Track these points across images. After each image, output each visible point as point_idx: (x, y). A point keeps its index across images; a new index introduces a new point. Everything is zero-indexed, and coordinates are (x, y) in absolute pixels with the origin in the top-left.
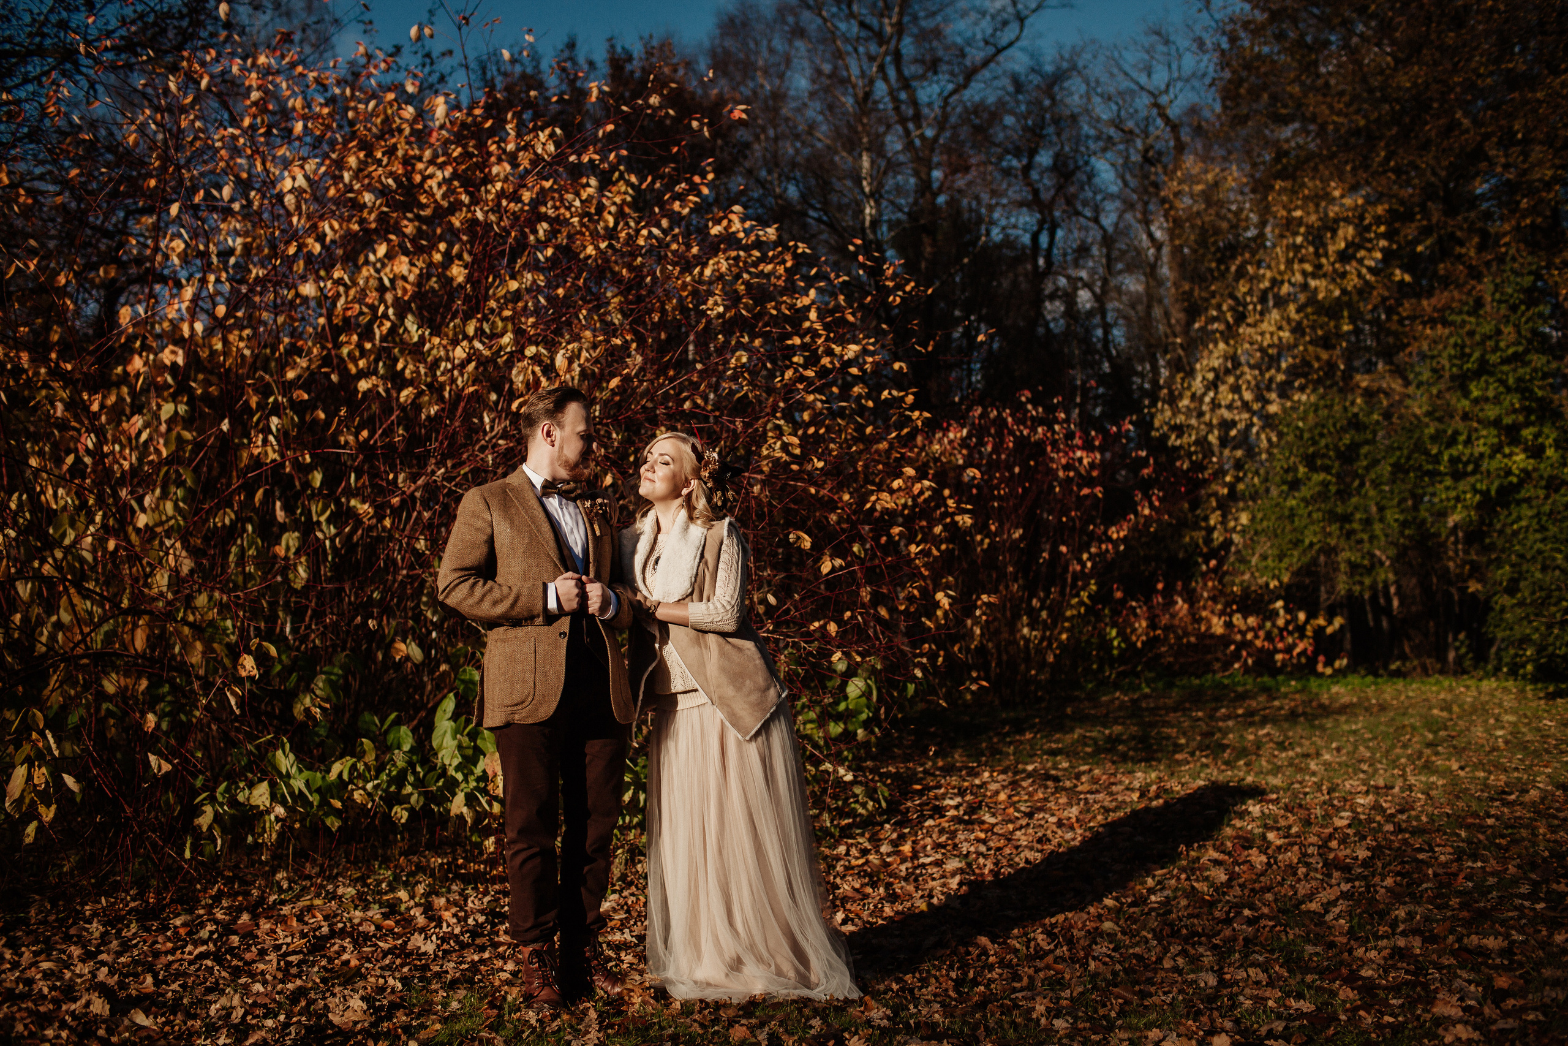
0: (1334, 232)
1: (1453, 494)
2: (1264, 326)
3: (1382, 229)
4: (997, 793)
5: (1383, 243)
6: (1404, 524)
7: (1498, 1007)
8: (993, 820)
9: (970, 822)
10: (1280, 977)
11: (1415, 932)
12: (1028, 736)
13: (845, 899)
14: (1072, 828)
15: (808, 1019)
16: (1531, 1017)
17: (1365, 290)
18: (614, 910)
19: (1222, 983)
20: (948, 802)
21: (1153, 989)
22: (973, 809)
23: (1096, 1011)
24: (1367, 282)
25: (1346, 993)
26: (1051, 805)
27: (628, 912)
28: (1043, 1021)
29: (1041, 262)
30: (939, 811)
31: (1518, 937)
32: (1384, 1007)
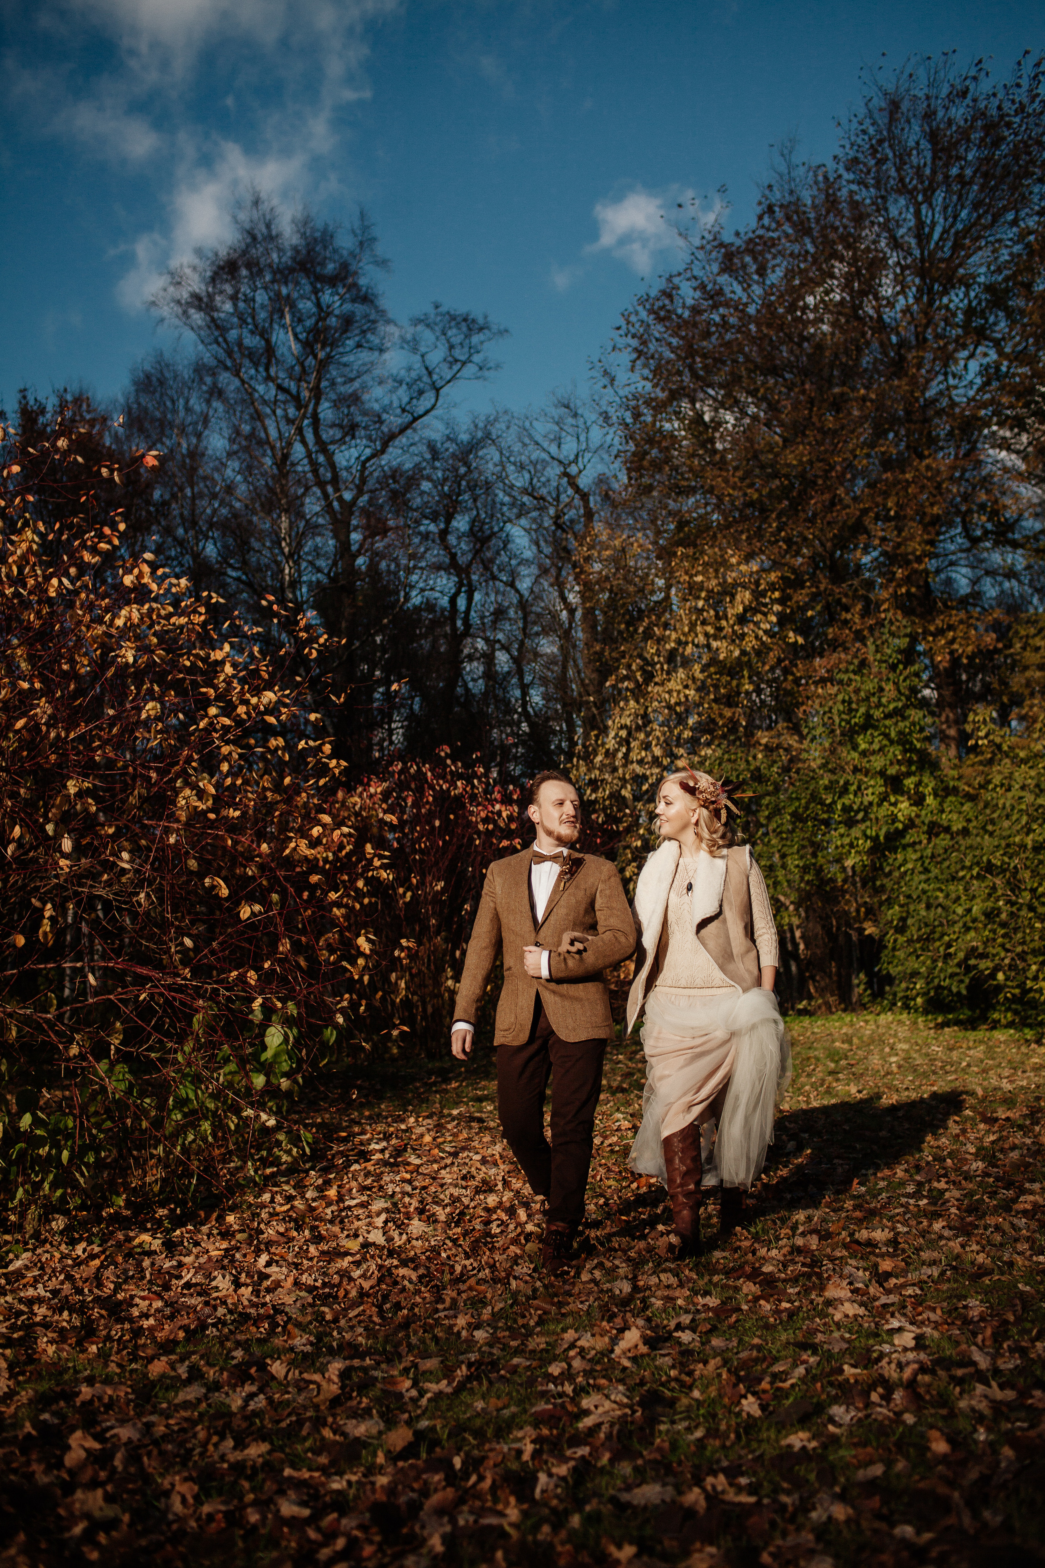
0: (733, 596)
1: (847, 840)
2: (671, 685)
3: (777, 594)
4: (422, 1135)
5: (777, 608)
6: (805, 869)
7: (881, 1285)
8: (418, 1162)
9: (396, 1164)
10: (689, 1280)
11: (812, 1232)
12: (454, 1085)
13: (269, 1244)
14: (496, 1164)
15: (230, 1351)
16: (910, 1291)
17: (761, 652)
18: (27, 1268)
19: (636, 1289)
20: (373, 1146)
21: (571, 1300)
22: (399, 1152)
23: (515, 1321)
24: (763, 643)
25: (750, 1288)
26: (475, 1144)
27: (42, 1268)
28: (464, 1333)
29: (461, 624)
30: (364, 1156)
31: (901, 1228)
32: (782, 1295)
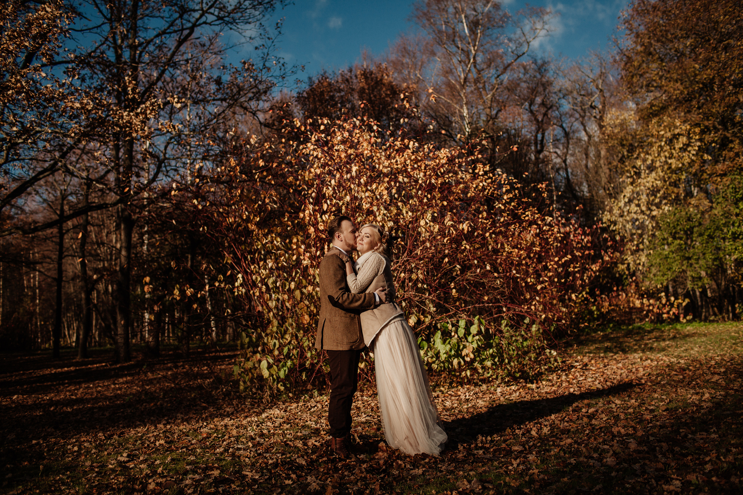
0: (678, 139)
1: (734, 247)
2: (649, 179)
3: (697, 137)
5: (698, 144)
6: (715, 260)
17: (692, 163)
24: (692, 160)
29: (539, 146)
